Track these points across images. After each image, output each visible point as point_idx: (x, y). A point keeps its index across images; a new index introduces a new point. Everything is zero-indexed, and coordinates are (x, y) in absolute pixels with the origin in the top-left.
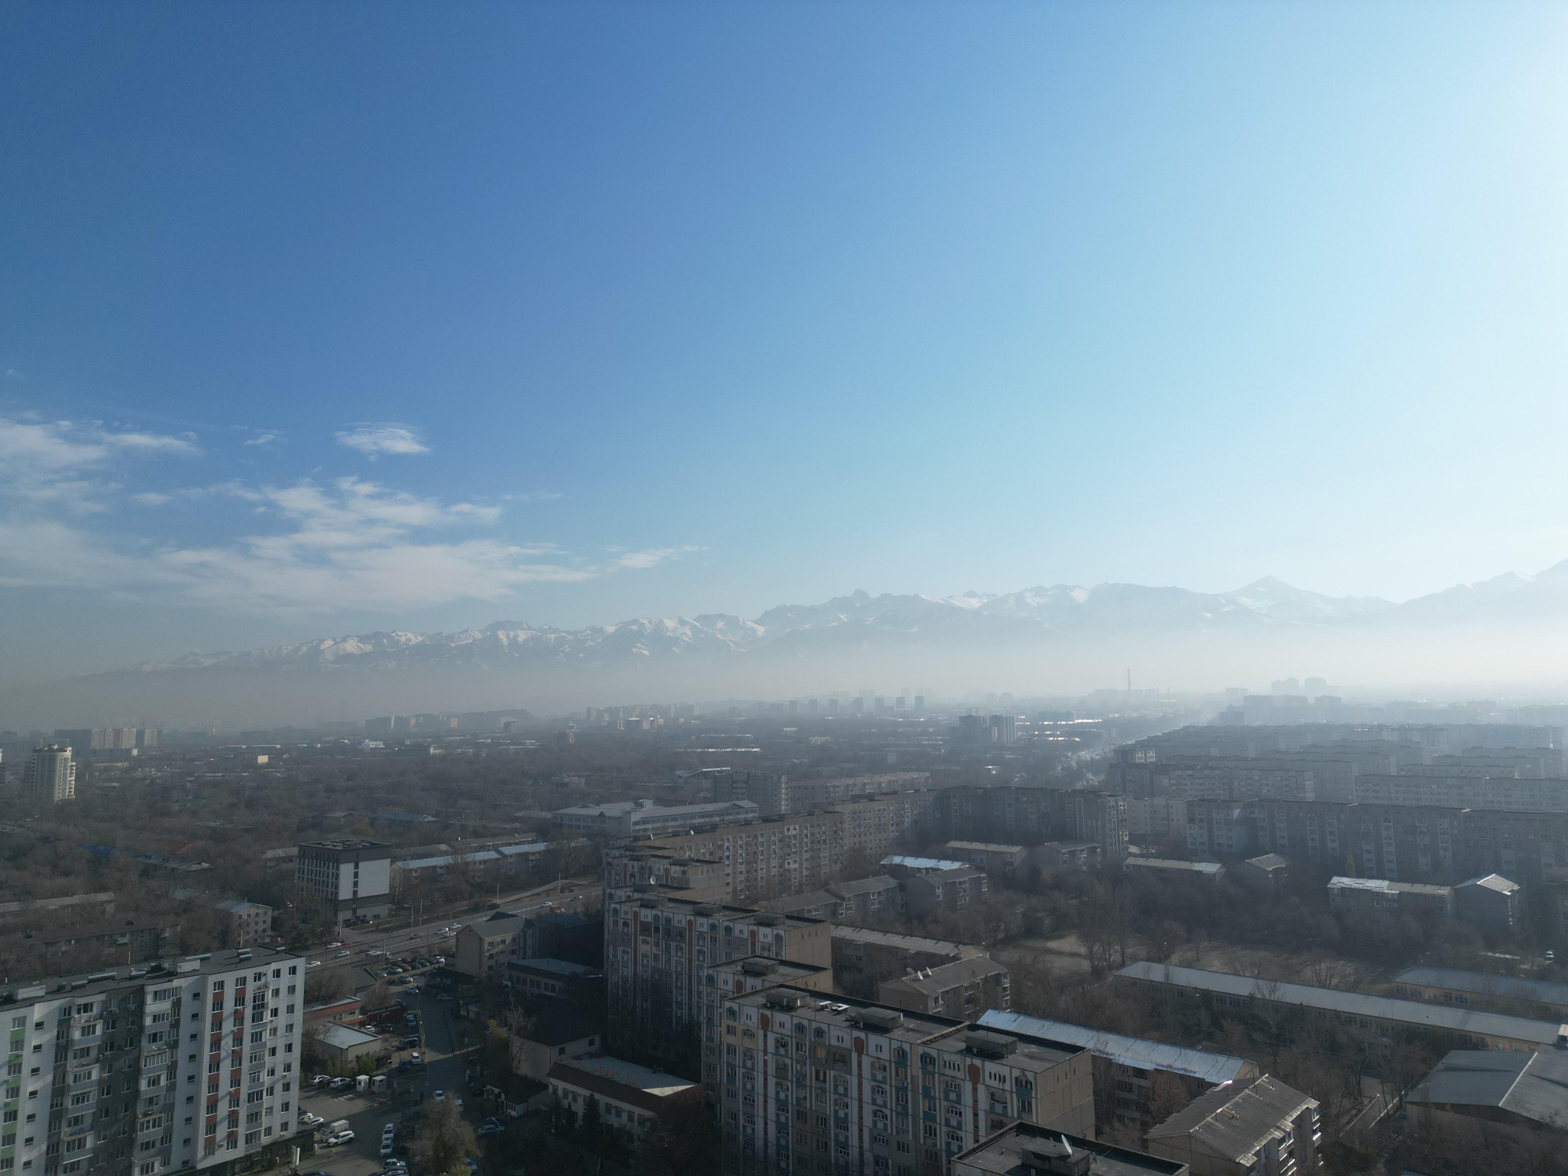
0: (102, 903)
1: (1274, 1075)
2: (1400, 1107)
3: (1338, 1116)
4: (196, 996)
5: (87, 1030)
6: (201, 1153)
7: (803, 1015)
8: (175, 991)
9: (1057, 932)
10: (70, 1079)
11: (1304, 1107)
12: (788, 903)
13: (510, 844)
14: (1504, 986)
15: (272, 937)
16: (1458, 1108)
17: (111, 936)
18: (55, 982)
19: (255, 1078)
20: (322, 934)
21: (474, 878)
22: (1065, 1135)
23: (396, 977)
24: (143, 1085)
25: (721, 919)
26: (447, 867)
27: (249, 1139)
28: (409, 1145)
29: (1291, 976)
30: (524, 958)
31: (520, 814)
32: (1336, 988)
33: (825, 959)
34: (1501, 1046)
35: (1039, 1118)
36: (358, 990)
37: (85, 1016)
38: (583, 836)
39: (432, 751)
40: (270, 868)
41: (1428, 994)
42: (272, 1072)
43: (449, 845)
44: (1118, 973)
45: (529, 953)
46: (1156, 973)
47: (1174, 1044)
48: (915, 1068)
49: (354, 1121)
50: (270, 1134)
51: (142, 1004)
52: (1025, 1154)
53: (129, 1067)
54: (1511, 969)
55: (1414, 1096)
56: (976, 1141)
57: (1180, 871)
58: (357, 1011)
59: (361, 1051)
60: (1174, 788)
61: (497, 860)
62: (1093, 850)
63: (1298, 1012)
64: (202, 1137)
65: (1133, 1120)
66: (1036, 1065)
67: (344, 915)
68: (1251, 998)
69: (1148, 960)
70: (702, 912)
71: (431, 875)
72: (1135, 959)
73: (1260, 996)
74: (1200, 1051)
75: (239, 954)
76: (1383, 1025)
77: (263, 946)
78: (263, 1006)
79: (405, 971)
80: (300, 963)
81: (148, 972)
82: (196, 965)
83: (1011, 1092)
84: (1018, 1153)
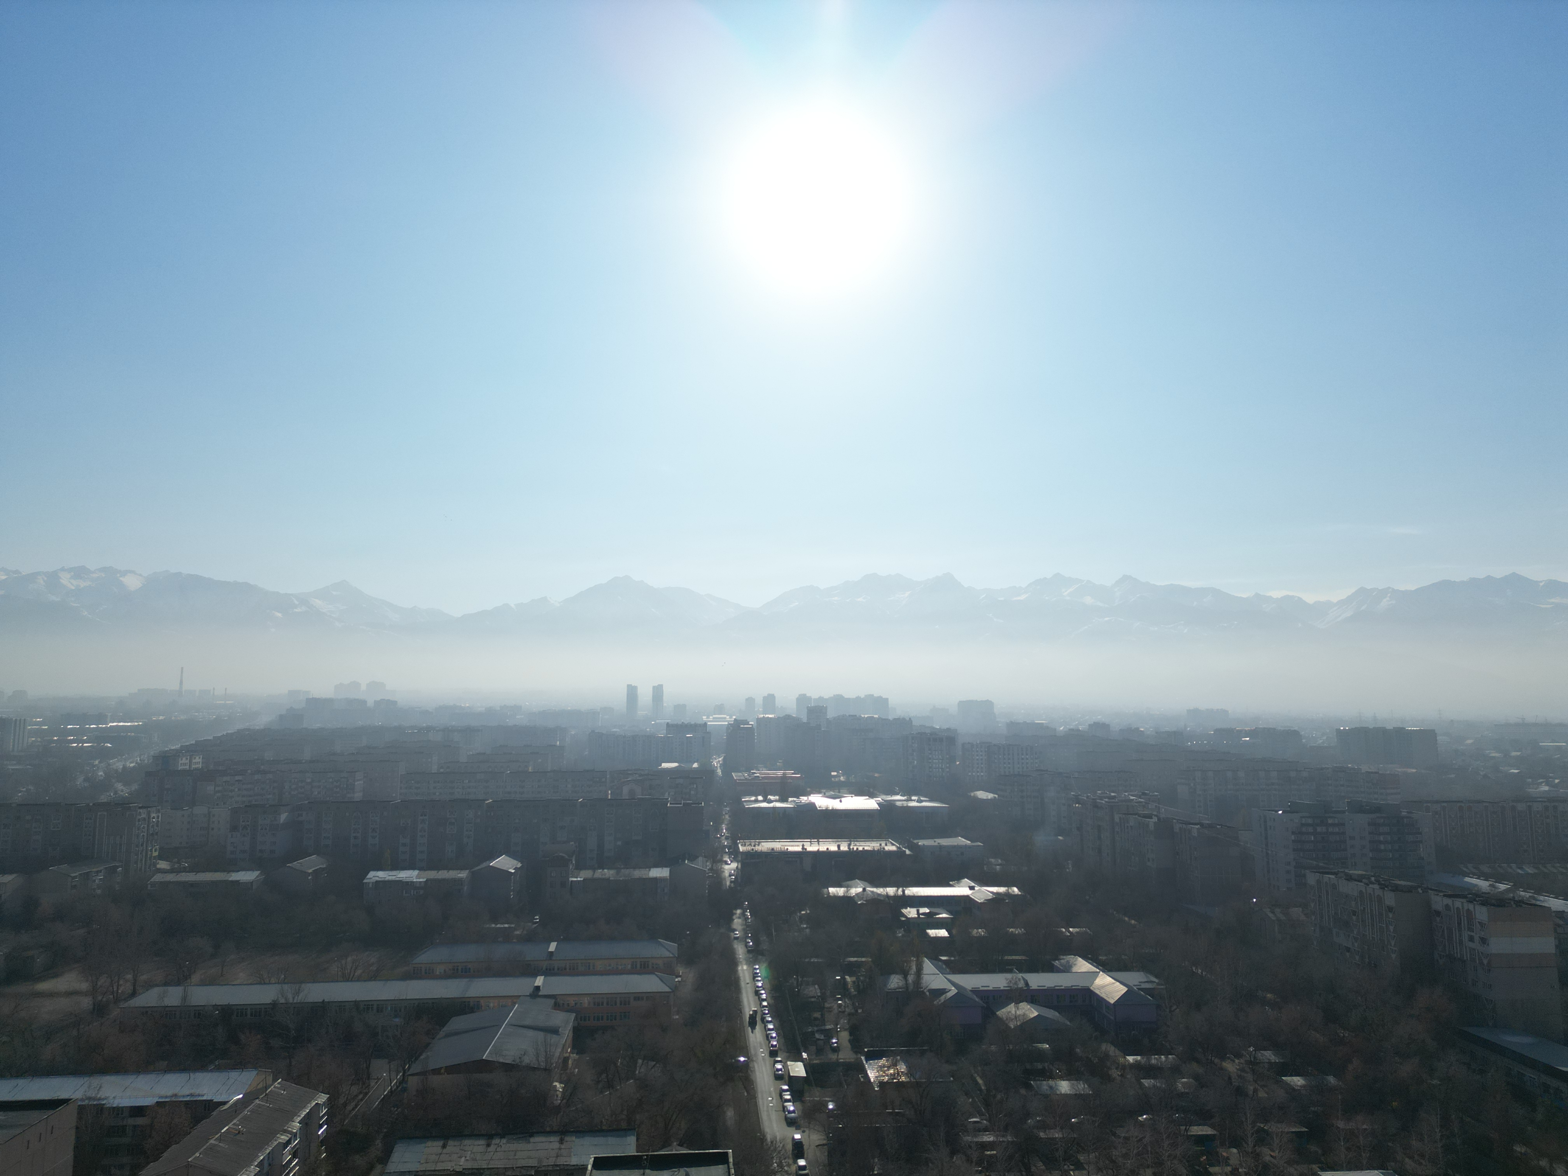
1: (287, 1078)
2: (403, 1081)
3: (345, 1105)
9: (51, 971)
11: (314, 1104)
14: (500, 952)
16: (452, 1069)
29: (317, 975)
32: (359, 979)
34: (492, 1005)
41: (439, 970)
44: (126, 1005)
46: (173, 997)
47: (183, 1070)
54: (507, 936)
55: (416, 1068)
57: (214, 883)
60: (219, 795)
62: (112, 871)
63: (320, 1009)
65: (121, 1166)
68: (274, 1005)
69: (165, 984)
72: (149, 985)
73: (282, 1001)
74: (211, 1071)
76: (397, 1007)
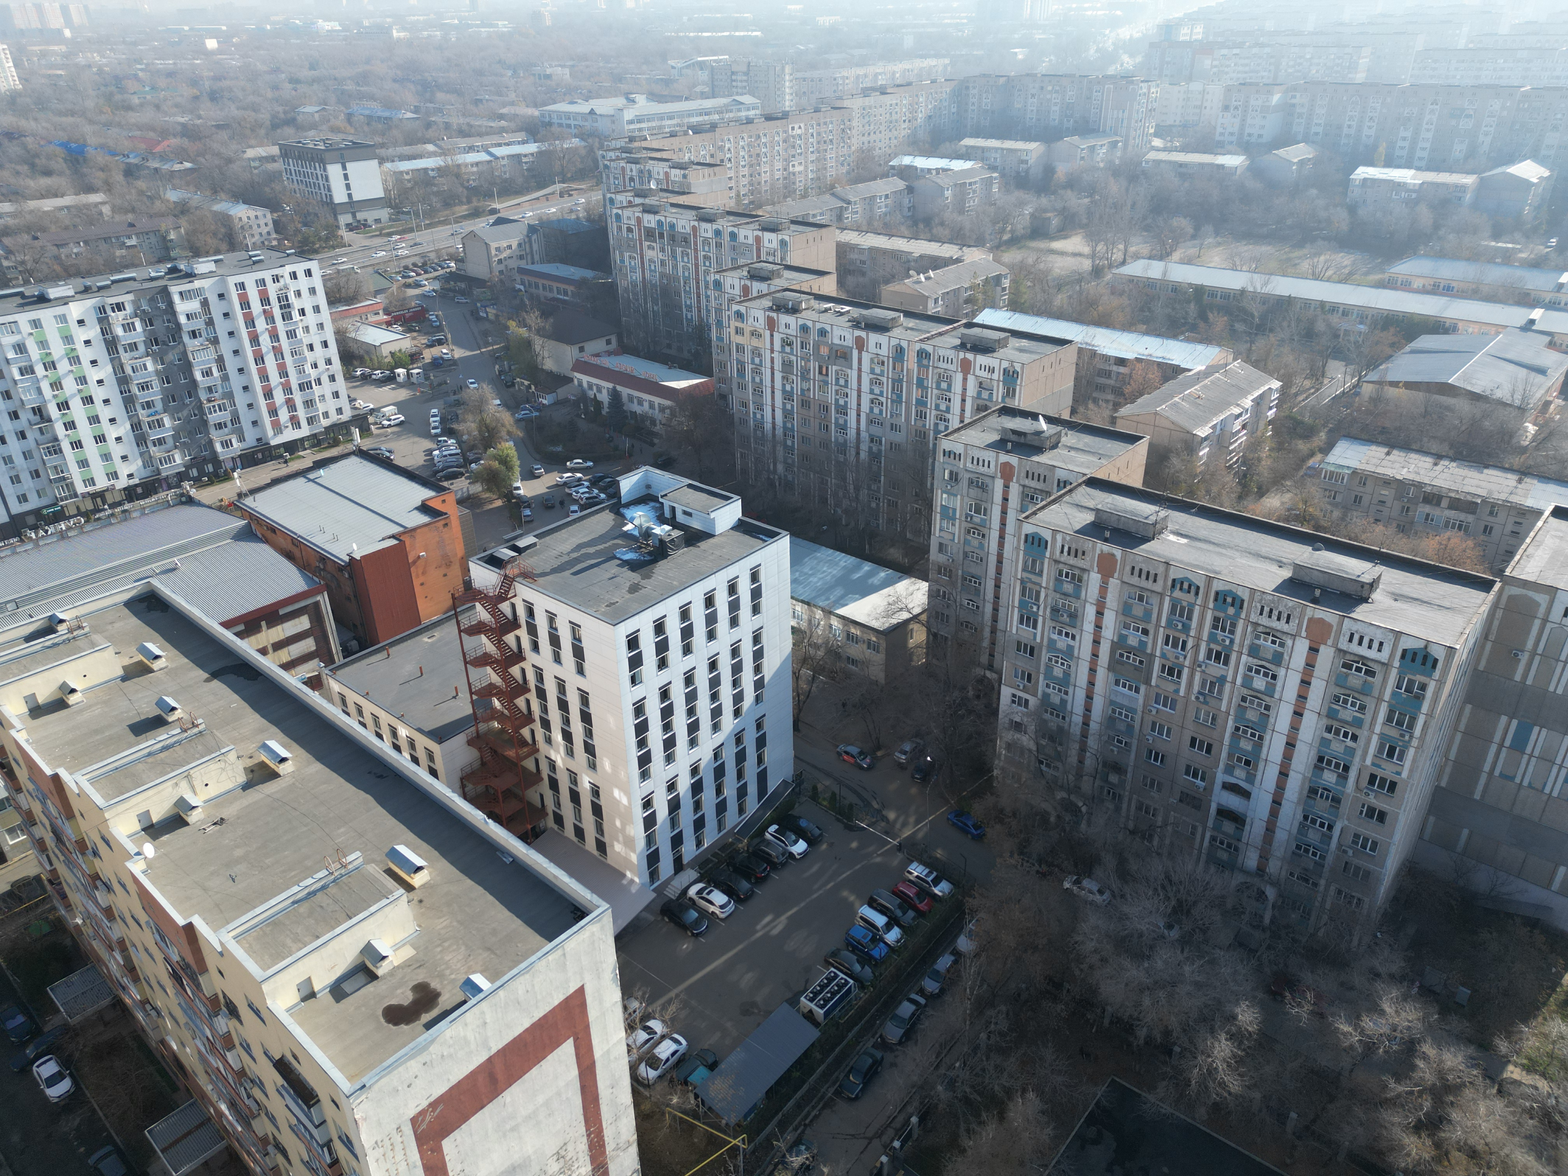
0: (96, 205)
1: (1247, 360)
2: (1357, 385)
3: (1296, 395)
4: (221, 296)
5: (128, 327)
6: (270, 432)
7: (808, 317)
8: (198, 292)
9: (1063, 233)
10: (128, 370)
11: (1267, 387)
12: (793, 208)
13: (500, 145)
14: (1495, 274)
15: (278, 240)
16: (1410, 385)
17: (117, 238)
18: (80, 283)
19: (301, 371)
20: (327, 239)
21: (468, 181)
22: (1044, 416)
23: (410, 280)
24: (198, 376)
25: (725, 225)
26: (439, 169)
27: (310, 421)
28: (455, 426)
29: (1286, 269)
30: (533, 263)
31: (504, 111)
32: (1329, 280)
33: (829, 263)
34: (1470, 330)
35: (1021, 402)
36: (377, 293)
37: (121, 315)
38: (576, 136)
39: (395, 34)
40: (255, 168)
41: (1417, 284)
42: (315, 366)
43: (436, 145)
44: (1117, 271)
45: (537, 258)
46: (1154, 270)
47: (1158, 335)
48: (911, 362)
49: (401, 406)
50: (328, 417)
51: (171, 304)
52: (1004, 430)
53: (179, 360)
54: (1507, 258)
55: (1373, 376)
56: (962, 421)
57: (1202, 165)
58: (381, 312)
59: (394, 347)
60: (1215, 70)
61: (489, 162)
62: (1114, 145)
63: (1284, 304)
64: (267, 420)
65: (1107, 401)
66: (1025, 358)
67: (344, 219)
68: (1243, 292)
69: (1149, 258)
70: (707, 218)
71: (423, 178)
72: (1137, 257)
73: (1251, 289)
74: (1181, 340)
75: (251, 257)
76: (1363, 314)
77: (272, 248)
78: (289, 306)
79: (418, 274)
80: (313, 265)
81: (166, 274)
82: (212, 267)
83: (998, 381)
84: (998, 430)
